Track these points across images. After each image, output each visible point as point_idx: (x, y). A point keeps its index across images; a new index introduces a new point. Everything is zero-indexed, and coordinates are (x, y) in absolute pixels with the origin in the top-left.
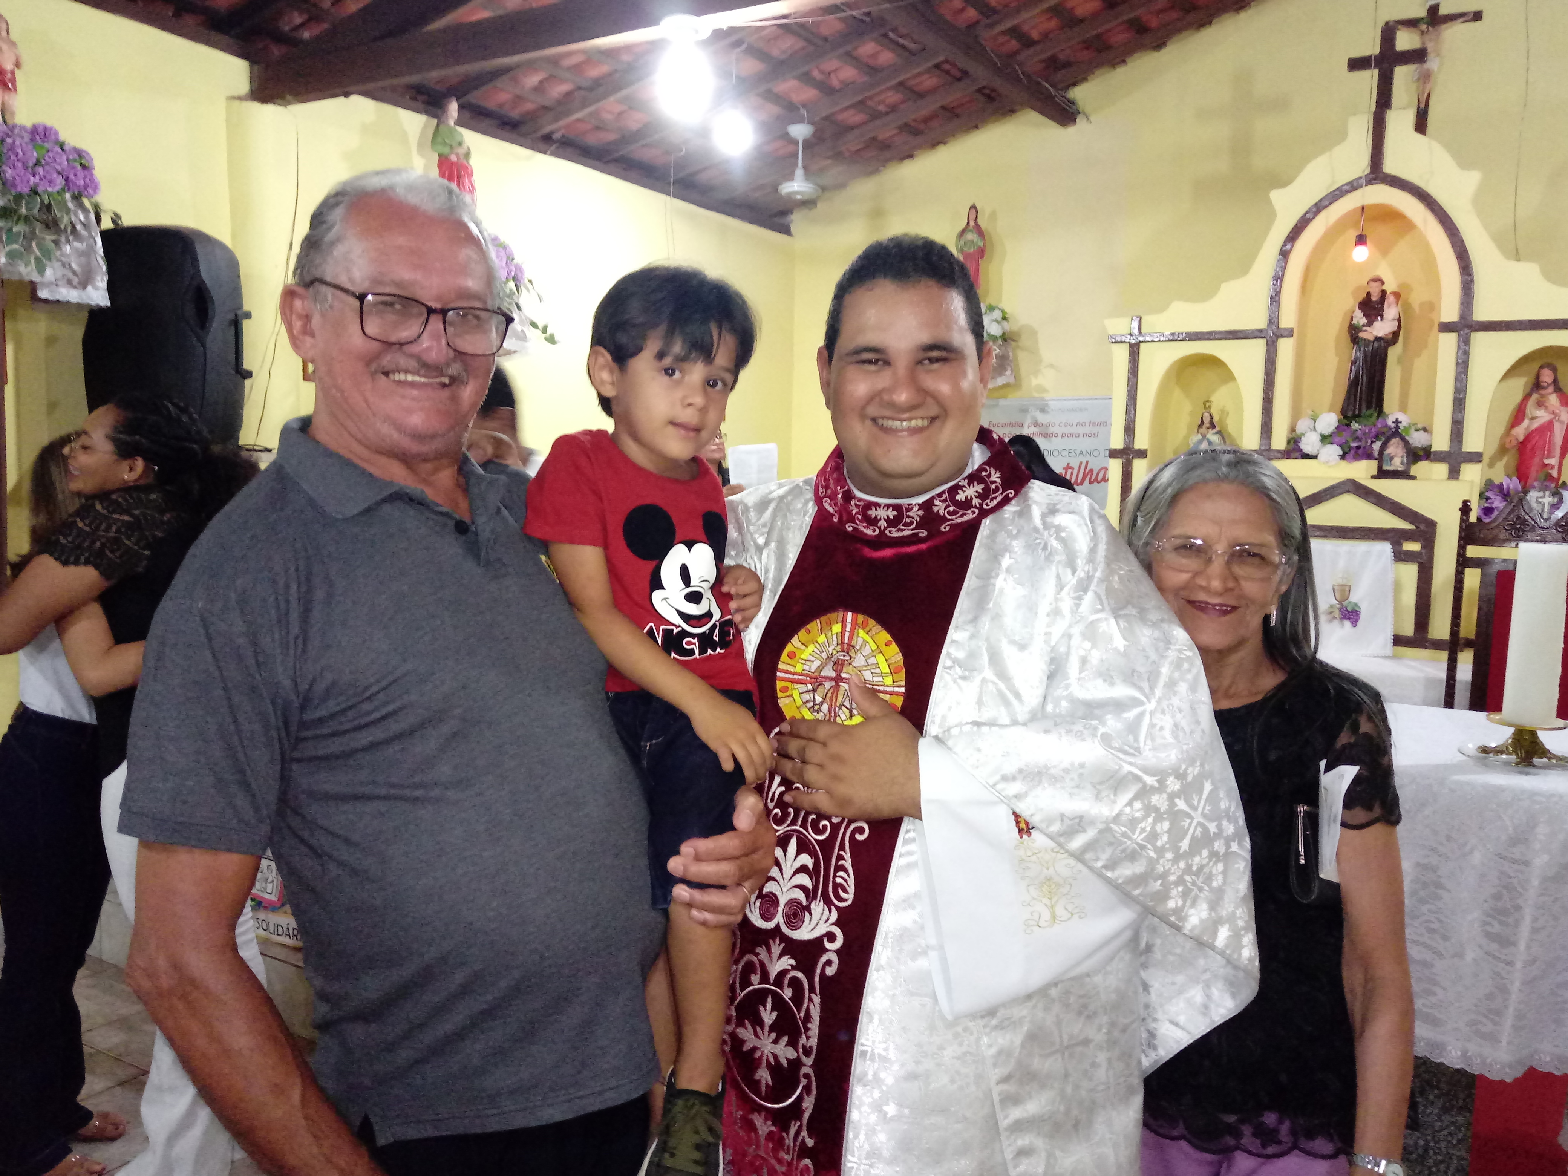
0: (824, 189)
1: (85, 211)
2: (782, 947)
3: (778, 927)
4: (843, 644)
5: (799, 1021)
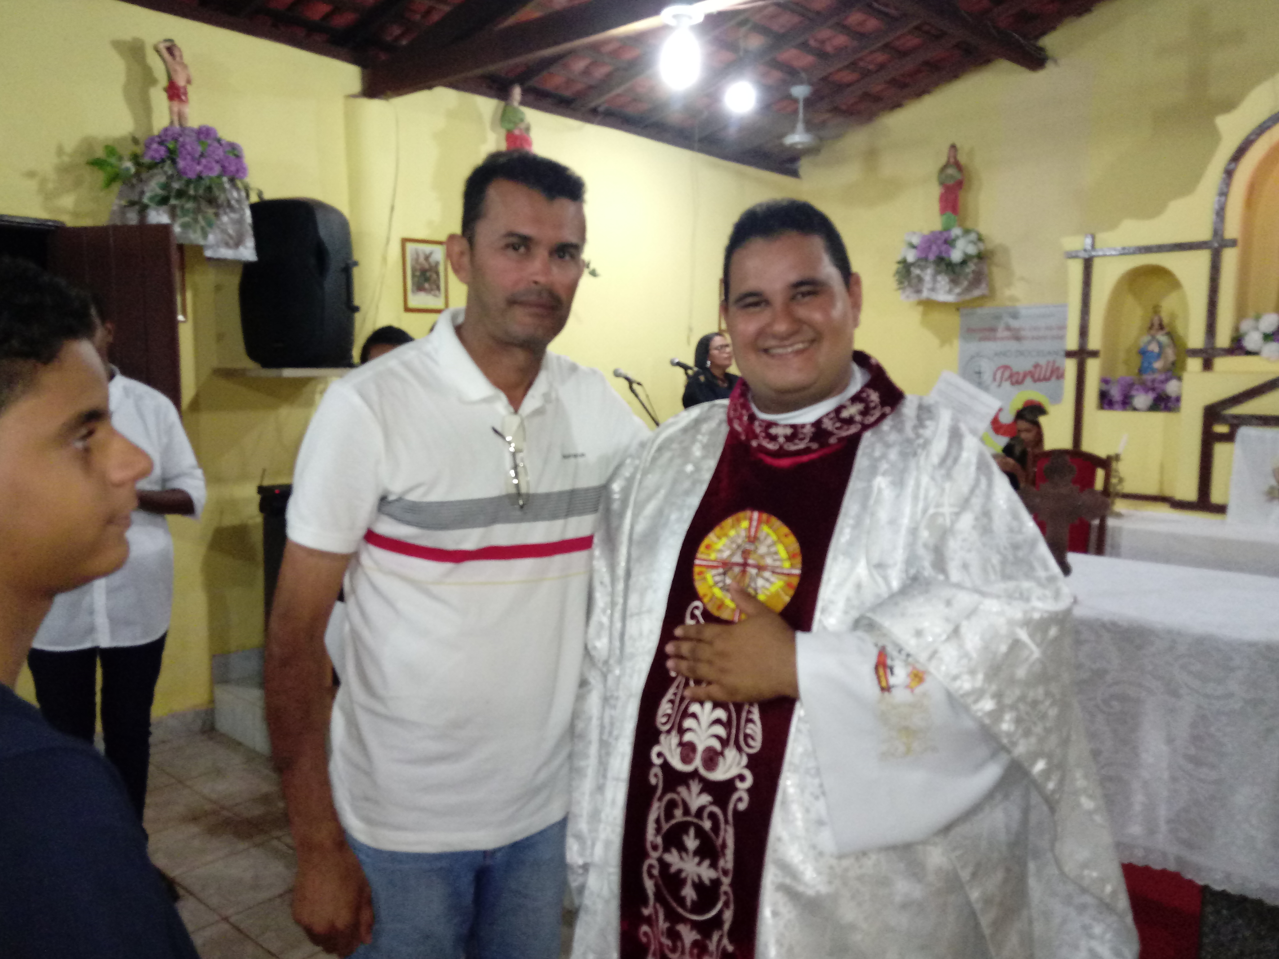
0: (821, 139)
1: (238, 189)
2: (700, 786)
3: (697, 770)
4: (750, 536)
5: (718, 848)
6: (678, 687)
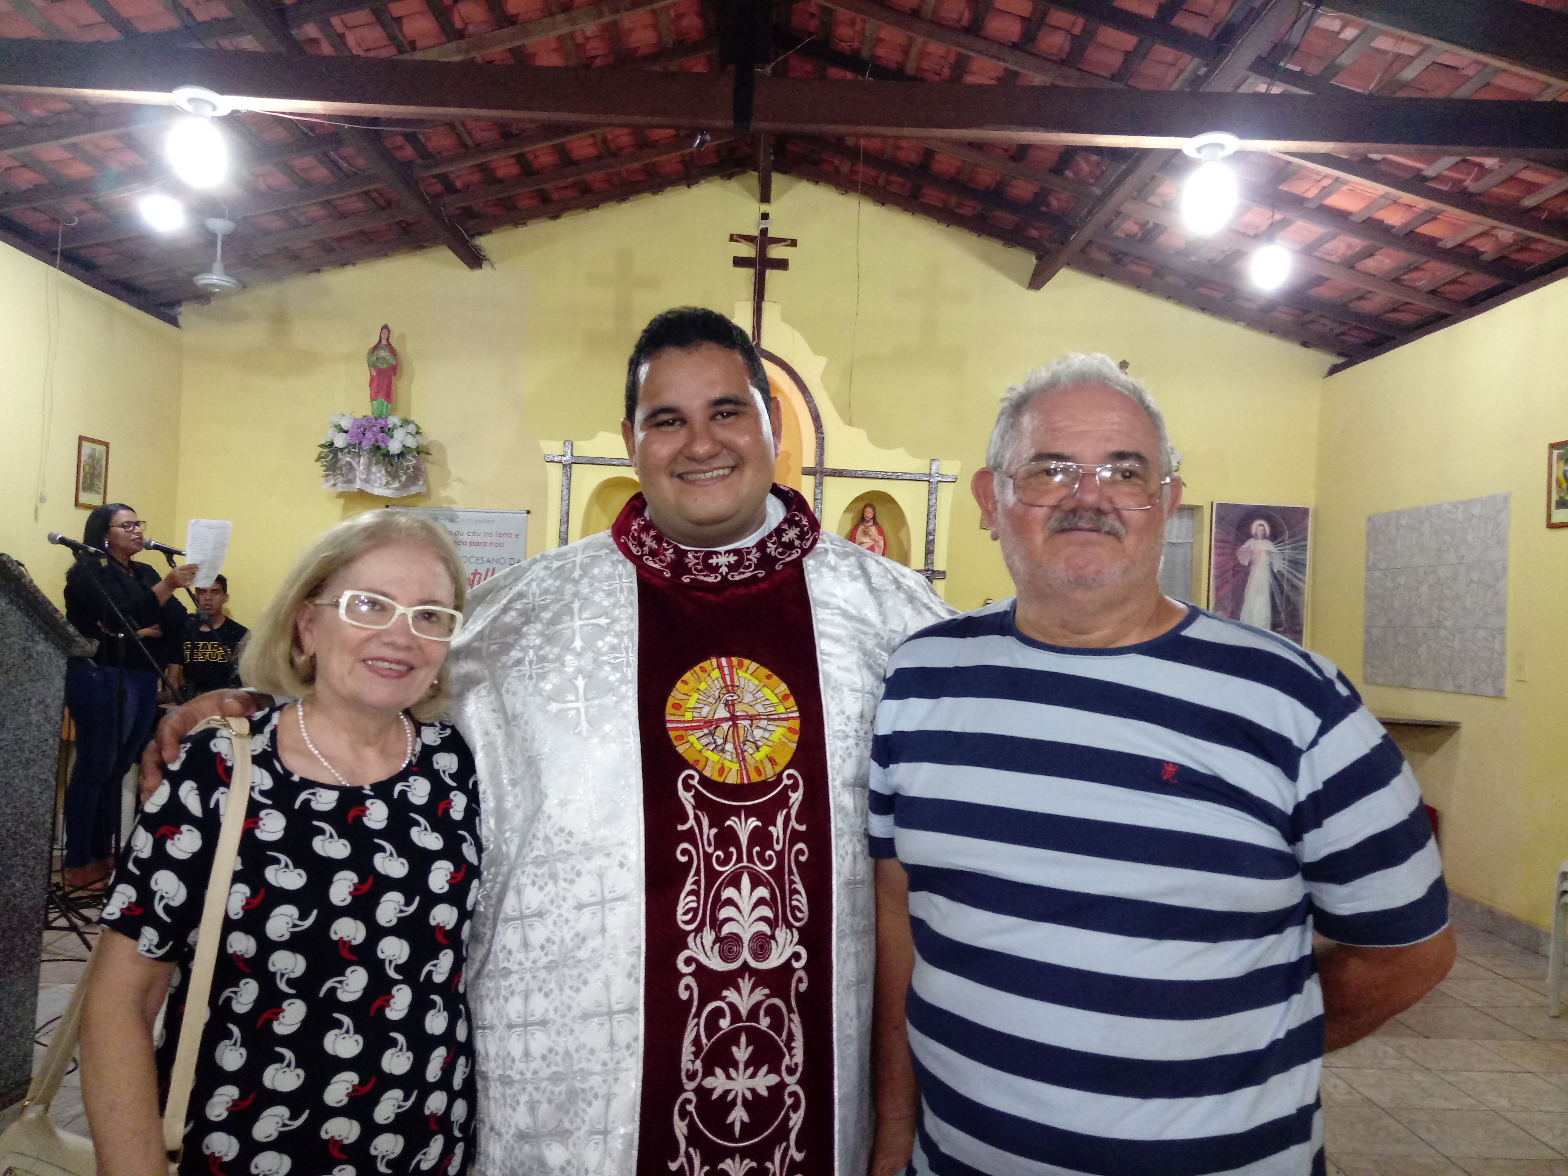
2: (752, 981)
3: (745, 963)
4: (726, 686)
5: (782, 1045)
6: (698, 873)
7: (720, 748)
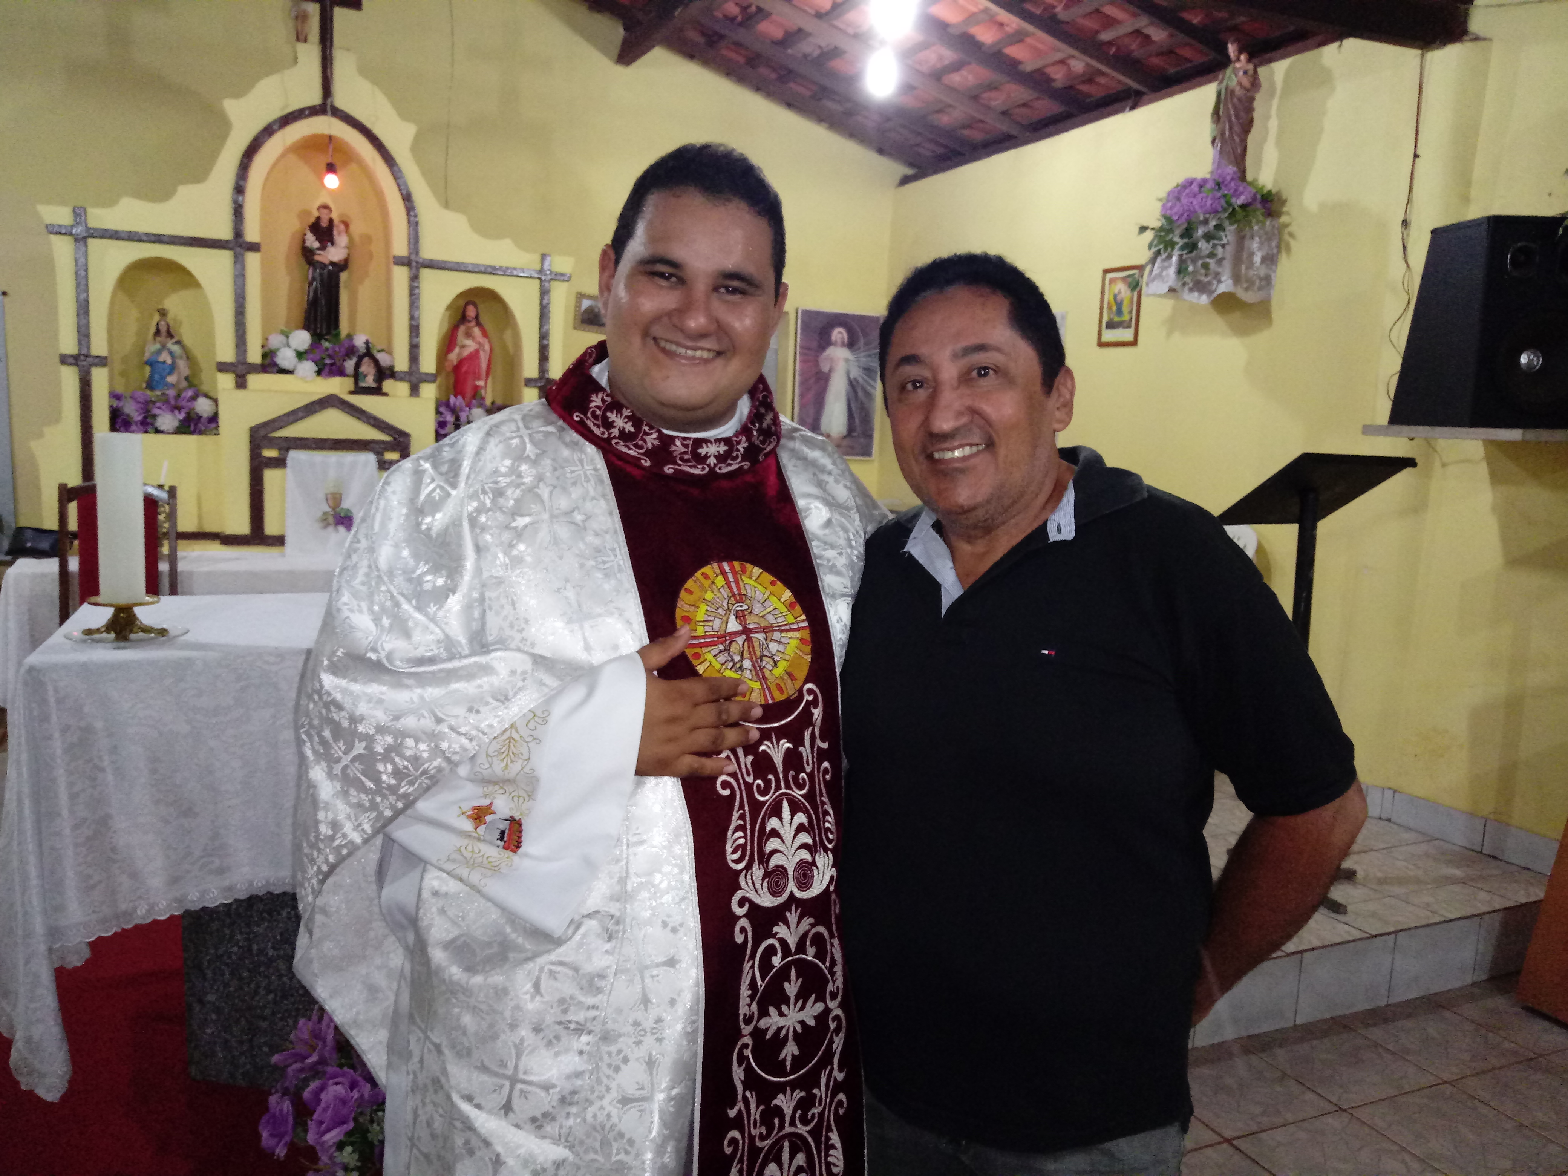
2: (799, 911)
3: (792, 894)
4: (734, 595)
5: (826, 972)
6: (742, 807)
7: (738, 665)
